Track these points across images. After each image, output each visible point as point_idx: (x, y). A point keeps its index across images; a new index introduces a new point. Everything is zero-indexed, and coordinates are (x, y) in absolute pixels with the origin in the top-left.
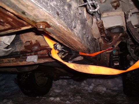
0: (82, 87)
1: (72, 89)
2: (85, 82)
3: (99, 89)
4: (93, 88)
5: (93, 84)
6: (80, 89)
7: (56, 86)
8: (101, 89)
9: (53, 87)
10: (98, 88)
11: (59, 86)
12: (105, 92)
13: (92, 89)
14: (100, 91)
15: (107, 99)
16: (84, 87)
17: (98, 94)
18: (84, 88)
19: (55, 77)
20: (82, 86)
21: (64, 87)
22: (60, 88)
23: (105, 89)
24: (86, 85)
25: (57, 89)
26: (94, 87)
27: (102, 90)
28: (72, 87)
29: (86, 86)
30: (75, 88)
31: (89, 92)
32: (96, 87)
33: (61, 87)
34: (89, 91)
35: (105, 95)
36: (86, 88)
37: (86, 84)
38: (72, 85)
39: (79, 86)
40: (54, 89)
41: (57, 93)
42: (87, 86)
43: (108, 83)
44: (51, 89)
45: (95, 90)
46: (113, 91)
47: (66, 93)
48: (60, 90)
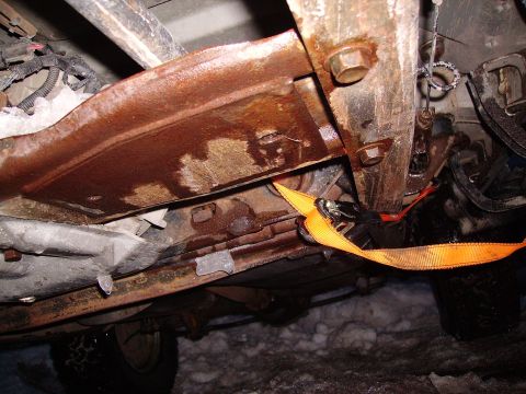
0: (287, 345)
1: (256, 357)
2: (293, 326)
3: (351, 341)
4: (328, 341)
5: (322, 328)
6: (284, 353)
7: (193, 359)
8: (357, 337)
9: (185, 367)
10: (344, 335)
11: (202, 358)
12: (375, 344)
13: (324, 345)
14: (358, 345)
15: (397, 363)
16: (296, 342)
17: (353, 355)
18: (297, 346)
19: (195, 324)
20: (287, 342)
21: (224, 358)
22: (210, 364)
23: (371, 335)
24: (298, 336)
25: (198, 371)
26: (331, 334)
27: (363, 341)
28: (251, 353)
29: (301, 338)
30: (263, 353)
31: (321, 357)
32: (337, 334)
33: (213, 361)
34: (320, 353)
35: (379, 354)
36: (303, 345)
37: (296, 331)
38: (250, 346)
39: (277, 345)
40: (188, 374)
41: (206, 383)
42: (304, 336)
43: (372, 312)
44: (178, 375)
45: (339, 346)
46: (400, 335)
47: (241, 377)
48: (211, 370)
